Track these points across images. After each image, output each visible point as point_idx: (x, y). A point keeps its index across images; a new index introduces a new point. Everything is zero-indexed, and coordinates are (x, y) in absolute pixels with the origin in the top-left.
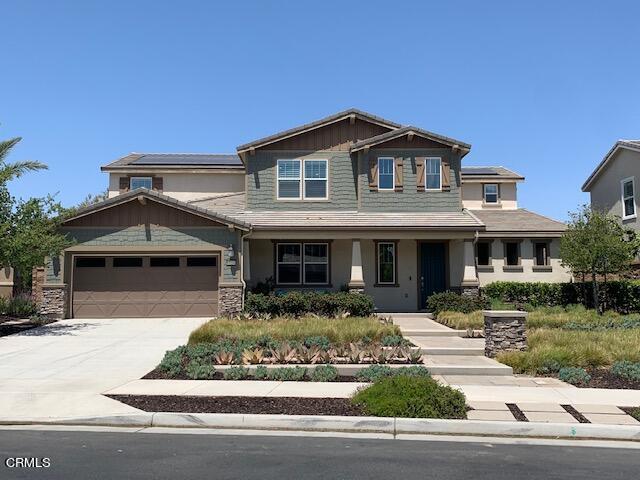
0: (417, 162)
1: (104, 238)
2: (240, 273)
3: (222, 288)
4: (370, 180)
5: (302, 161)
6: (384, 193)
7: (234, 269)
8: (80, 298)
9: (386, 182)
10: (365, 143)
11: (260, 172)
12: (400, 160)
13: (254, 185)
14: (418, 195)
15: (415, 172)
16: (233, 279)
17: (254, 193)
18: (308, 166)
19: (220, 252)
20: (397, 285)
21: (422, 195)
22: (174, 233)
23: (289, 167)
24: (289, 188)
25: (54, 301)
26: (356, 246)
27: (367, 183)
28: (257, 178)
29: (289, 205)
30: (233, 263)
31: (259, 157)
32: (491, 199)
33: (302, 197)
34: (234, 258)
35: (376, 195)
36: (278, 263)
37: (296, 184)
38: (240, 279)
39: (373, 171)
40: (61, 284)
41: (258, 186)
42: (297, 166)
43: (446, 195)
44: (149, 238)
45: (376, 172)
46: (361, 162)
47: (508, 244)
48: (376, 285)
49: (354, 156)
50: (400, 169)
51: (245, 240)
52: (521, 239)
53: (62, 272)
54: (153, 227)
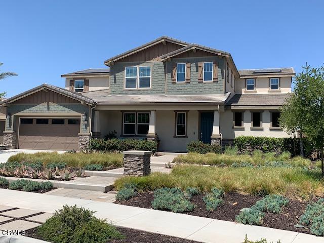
0: (199, 65)
1: (30, 109)
2: (89, 128)
3: (80, 135)
4: (172, 77)
5: (138, 67)
6: (179, 84)
7: (87, 126)
8: (22, 139)
9: (181, 78)
10: (168, 56)
11: (116, 74)
12: (189, 65)
13: (113, 81)
14: (199, 85)
15: (197, 71)
16: (85, 131)
17: (113, 86)
18: (141, 70)
19: (80, 116)
20: (186, 137)
21: (201, 85)
22: (60, 106)
23: (131, 71)
24: (131, 83)
25: (9, 140)
26: (153, 115)
27: (170, 79)
28: (115, 77)
29: (131, 92)
30: (86, 122)
31: (117, 65)
32: (275, 87)
33: (138, 87)
34: (87, 120)
35: (175, 85)
36: (124, 124)
37: (134, 80)
38: (89, 131)
39: (174, 71)
40: (12, 132)
41: (115, 82)
42: (135, 70)
43: (215, 84)
44: (48, 109)
45: (176, 72)
46: (169, 66)
48: (175, 137)
49: (164, 62)
50: (190, 70)
53: (12, 126)
54: (50, 103)
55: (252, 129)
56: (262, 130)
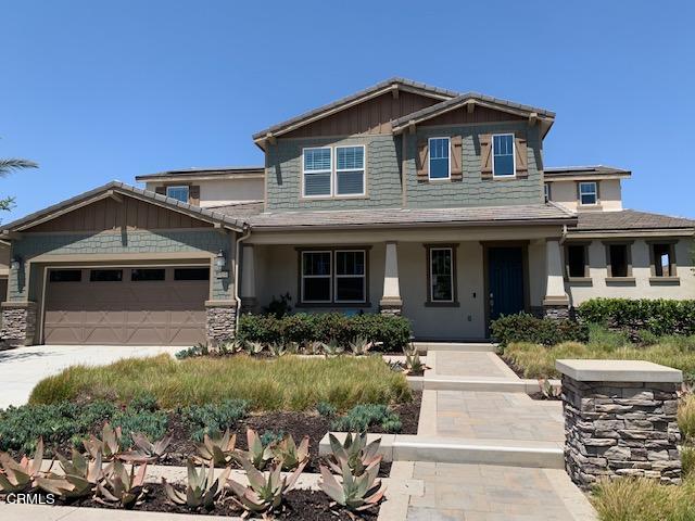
0: (481, 141)
1: (73, 245)
2: (234, 288)
3: (210, 307)
4: (419, 166)
5: (333, 148)
6: (435, 184)
7: (226, 283)
8: (53, 319)
9: (440, 169)
10: (411, 119)
11: (282, 165)
12: (458, 140)
13: (275, 181)
14: (483, 184)
15: (478, 153)
16: (223, 296)
17: (276, 191)
18: (341, 154)
19: (208, 260)
20: (456, 304)
21: (488, 185)
22: (154, 237)
23: (317, 157)
24: (317, 184)
25: (16, 324)
26: (391, 251)
27: (415, 172)
28: (279, 173)
29: (318, 204)
30: (225, 275)
31: (281, 145)
32: (588, 199)
33: (334, 192)
34: (226, 268)
35: (425, 187)
36: (303, 276)
37: (325, 178)
38: (232, 297)
39: (422, 155)
40: (25, 302)
41: (280, 182)
42: (327, 155)
43: (522, 182)
44: (125, 243)
45: (427, 157)
46: (407, 145)
47: (612, 247)
48: (428, 304)
49: (398, 138)
50: (462, 153)
51: (242, 245)
52: (632, 240)
53: (26, 288)
54: (130, 230)
55: (609, 283)
56: (633, 283)
